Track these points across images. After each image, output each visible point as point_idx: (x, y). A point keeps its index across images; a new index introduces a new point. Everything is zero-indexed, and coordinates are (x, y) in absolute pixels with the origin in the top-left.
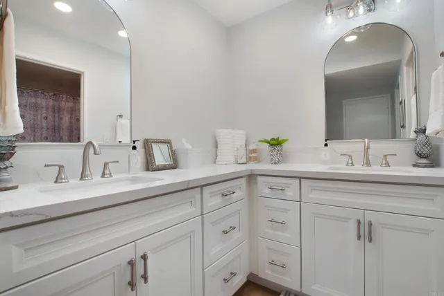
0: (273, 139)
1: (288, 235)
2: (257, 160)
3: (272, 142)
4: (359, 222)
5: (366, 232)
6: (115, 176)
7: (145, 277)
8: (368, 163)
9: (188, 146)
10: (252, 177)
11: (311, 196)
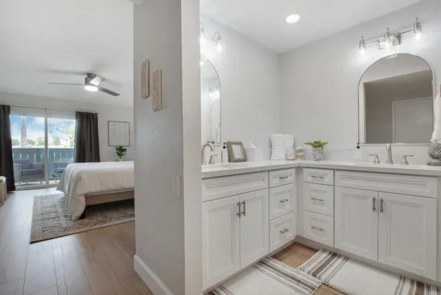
0: (316, 142)
1: (325, 208)
2: (303, 157)
3: (315, 144)
4: (374, 199)
5: (379, 206)
6: (216, 164)
7: (244, 213)
8: (391, 162)
9: (254, 147)
10: (299, 169)
11: (341, 182)
